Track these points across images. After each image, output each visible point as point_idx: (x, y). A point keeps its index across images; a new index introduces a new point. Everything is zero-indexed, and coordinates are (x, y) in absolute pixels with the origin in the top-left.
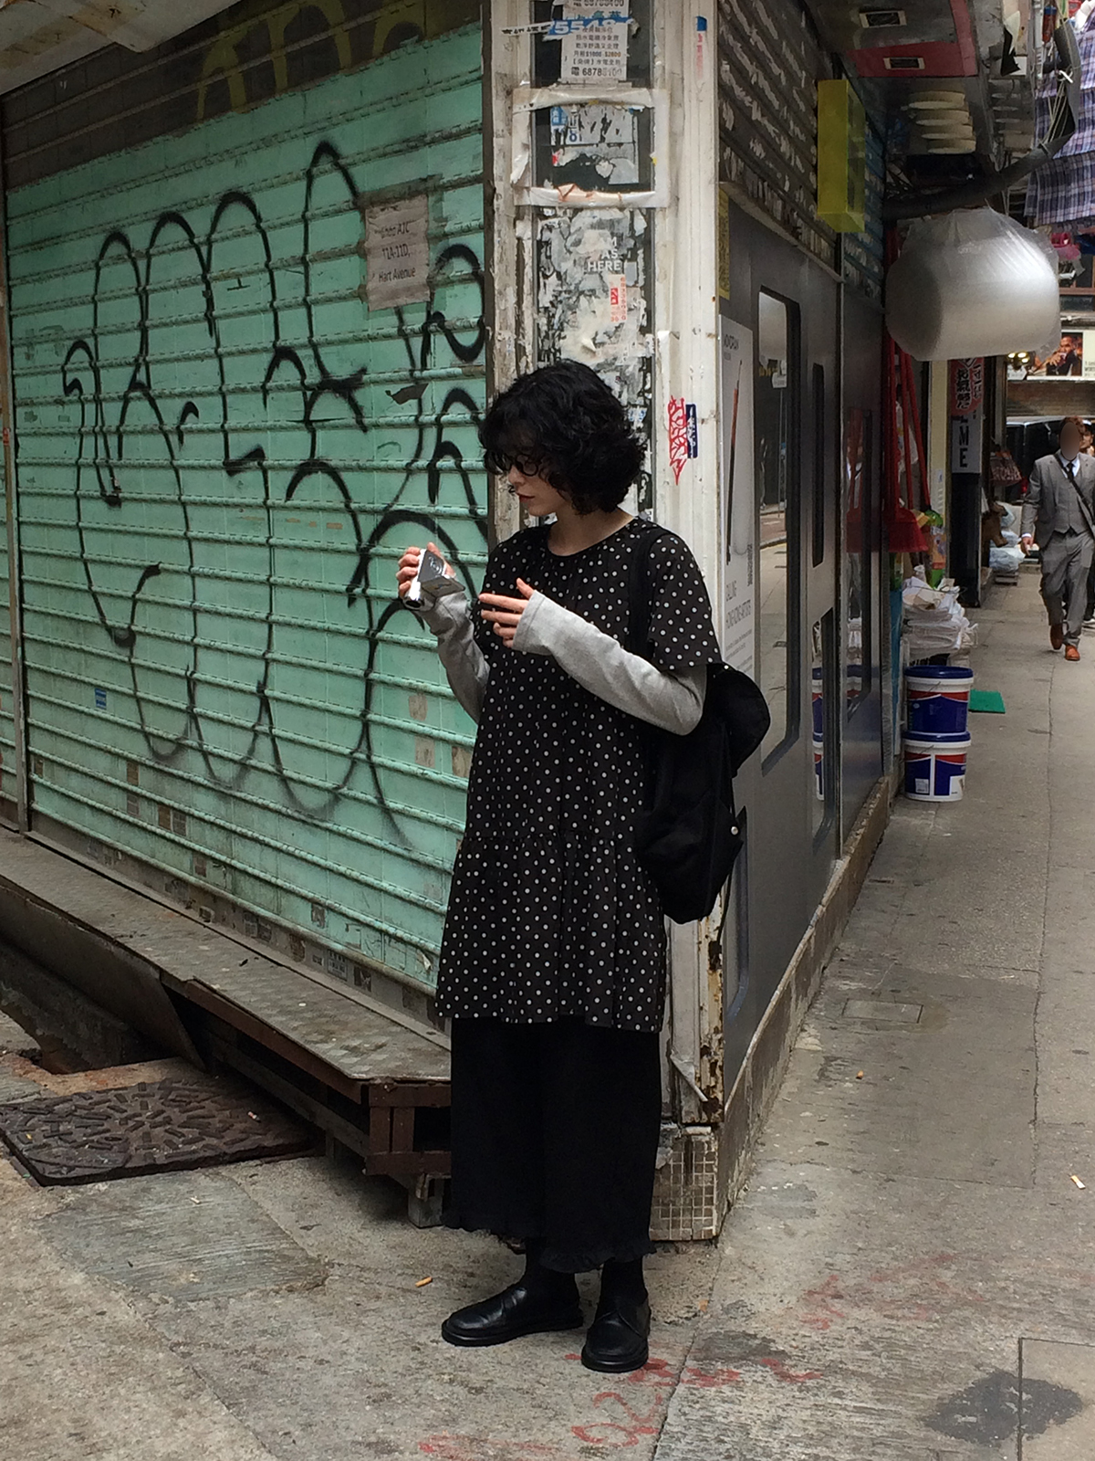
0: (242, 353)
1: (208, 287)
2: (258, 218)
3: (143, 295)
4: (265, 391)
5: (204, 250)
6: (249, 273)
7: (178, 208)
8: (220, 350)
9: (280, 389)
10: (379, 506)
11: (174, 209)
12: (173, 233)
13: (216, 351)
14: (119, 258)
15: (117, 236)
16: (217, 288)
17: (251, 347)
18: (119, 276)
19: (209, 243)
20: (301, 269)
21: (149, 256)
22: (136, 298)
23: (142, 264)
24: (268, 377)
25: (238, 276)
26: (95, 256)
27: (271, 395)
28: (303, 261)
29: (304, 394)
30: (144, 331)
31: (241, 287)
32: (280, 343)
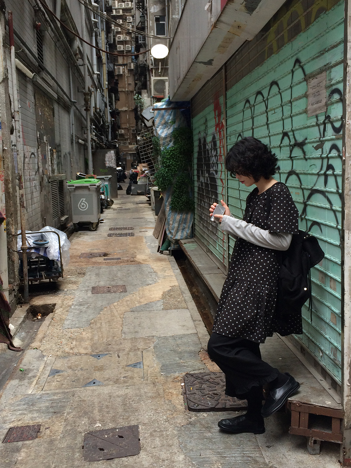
0: (275, 135)
1: (267, 114)
2: (279, 89)
3: (253, 118)
4: (280, 147)
5: (266, 102)
6: (277, 108)
7: (260, 89)
8: (269, 134)
9: (284, 146)
10: (310, 187)
11: (259, 90)
12: (260, 97)
13: (268, 135)
14: (248, 108)
15: (248, 101)
16: (269, 113)
17: (277, 133)
18: (248, 113)
19: (267, 99)
20: (290, 105)
21: (254, 106)
22: (251, 120)
23: (253, 108)
24: (281, 143)
25: (274, 109)
26: (243, 108)
27: (282, 148)
28: (291, 102)
29: (290, 148)
30: (253, 129)
31: (275, 113)
32: (284, 131)
